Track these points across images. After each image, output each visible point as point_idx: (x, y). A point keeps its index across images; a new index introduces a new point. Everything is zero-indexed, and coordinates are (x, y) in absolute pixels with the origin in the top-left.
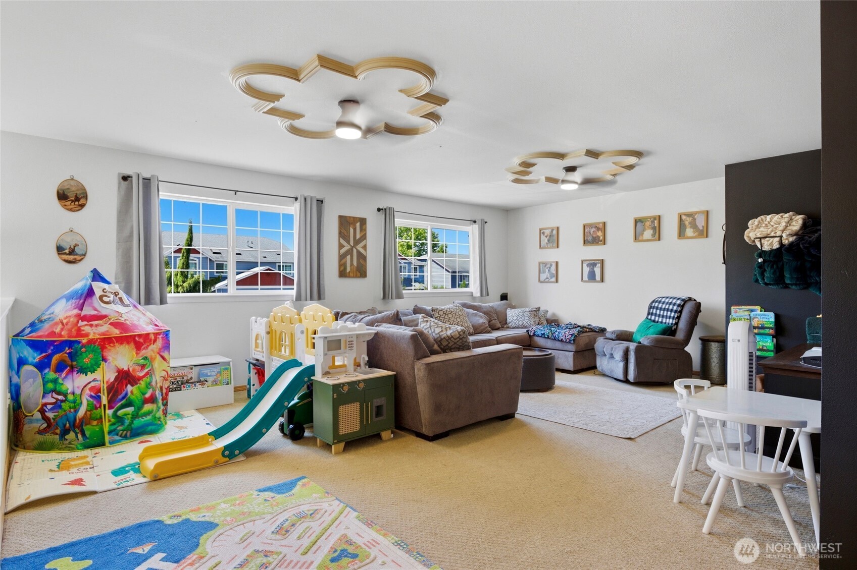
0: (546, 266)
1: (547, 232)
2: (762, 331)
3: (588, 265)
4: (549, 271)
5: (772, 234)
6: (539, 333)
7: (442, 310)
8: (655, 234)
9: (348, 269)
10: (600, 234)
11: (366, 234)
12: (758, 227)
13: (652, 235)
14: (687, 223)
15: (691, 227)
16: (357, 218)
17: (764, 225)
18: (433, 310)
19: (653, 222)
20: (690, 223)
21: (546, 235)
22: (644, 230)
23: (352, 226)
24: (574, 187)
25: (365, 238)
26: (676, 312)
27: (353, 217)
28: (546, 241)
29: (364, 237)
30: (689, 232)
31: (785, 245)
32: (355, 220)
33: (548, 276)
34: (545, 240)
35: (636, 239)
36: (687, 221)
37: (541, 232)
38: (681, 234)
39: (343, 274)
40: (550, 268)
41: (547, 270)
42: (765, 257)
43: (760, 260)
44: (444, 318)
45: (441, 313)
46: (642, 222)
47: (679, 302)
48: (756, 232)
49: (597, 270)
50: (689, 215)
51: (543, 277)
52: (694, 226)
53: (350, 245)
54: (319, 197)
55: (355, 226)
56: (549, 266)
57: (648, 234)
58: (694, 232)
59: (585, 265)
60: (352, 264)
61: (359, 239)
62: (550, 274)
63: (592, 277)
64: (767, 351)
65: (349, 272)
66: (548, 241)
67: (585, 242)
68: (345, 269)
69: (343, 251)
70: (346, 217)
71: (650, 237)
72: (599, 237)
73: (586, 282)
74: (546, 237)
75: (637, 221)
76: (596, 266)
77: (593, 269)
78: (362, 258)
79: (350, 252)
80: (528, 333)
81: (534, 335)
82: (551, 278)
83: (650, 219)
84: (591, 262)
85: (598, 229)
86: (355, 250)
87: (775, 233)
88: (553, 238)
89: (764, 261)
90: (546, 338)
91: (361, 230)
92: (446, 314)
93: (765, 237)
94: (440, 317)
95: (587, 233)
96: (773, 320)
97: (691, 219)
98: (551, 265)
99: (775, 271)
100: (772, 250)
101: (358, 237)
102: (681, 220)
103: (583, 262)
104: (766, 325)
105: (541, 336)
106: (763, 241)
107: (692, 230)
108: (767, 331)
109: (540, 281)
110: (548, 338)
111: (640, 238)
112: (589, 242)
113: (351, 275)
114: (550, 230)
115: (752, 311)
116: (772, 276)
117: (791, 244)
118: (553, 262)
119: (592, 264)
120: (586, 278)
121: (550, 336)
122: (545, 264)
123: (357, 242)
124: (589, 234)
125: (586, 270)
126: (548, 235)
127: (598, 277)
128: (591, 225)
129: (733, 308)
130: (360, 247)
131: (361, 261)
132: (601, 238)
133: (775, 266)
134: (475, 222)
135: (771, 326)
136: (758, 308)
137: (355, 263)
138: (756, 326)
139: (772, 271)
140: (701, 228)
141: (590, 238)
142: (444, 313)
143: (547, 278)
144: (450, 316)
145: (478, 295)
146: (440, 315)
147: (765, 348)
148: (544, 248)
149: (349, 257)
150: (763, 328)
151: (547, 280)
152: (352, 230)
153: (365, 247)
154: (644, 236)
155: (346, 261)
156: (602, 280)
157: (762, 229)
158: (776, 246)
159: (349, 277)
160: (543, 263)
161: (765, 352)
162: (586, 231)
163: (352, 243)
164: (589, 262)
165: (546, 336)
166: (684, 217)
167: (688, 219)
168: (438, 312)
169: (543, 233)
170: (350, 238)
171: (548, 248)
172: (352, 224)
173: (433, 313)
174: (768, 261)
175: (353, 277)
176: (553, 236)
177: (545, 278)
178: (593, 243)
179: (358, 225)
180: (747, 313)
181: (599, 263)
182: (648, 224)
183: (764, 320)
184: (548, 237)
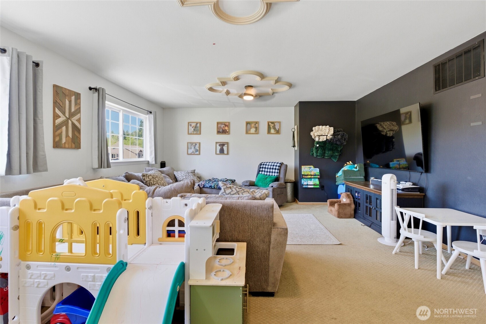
0: (192, 145)
1: (194, 125)
2: (315, 177)
3: (219, 145)
4: (194, 148)
5: (324, 134)
6: (207, 185)
7: (151, 175)
8: (256, 131)
9: (64, 141)
10: (226, 128)
11: (80, 108)
12: (318, 131)
13: (255, 131)
14: (271, 127)
15: (273, 129)
16: (72, 91)
17: (320, 130)
18: (143, 176)
19: (255, 125)
20: (273, 127)
21: (192, 126)
22: (251, 128)
23: (67, 97)
24: (250, 98)
25: (80, 112)
26: (278, 169)
27: (69, 90)
28: (193, 130)
29: (78, 111)
30: (272, 131)
31: (328, 139)
32: (71, 93)
33: (194, 151)
34: (191, 130)
35: (247, 133)
36: (271, 125)
37: (189, 124)
38: (269, 132)
39: (57, 145)
40: (195, 146)
41: (193, 147)
42: (320, 144)
43: (318, 145)
44: (154, 181)
45: (151, 177)
46: (250, 124)
47: (278, 165)
48: (317, 133)
49: (225, 148)
50: (272, 123)
51: (190, 151)
52: (274, 128)
53: (65, 116)
54: (36, 59)
55: (71, 98)
56: (194, 145)
57: (253, 130)
58: (275, 131)
59: (218, 145)
60: (67, 136)
61: (74, 112)
62: (195, 150)
63: (222, 151)
64: (317, 185)
65: (65, 143)
66: (194, 130)
67: (219, 132)
68: (61, 139)
69: (58, 121)
70: (62, 88)
71: (254, 132)
72: (226, 130)
73: (218, 154)
74: (192, 127)
75: (247, 123)
76: (224, 146)
77: (223, 147)
78: (76, 130)
79: (65, 123)
80: (199, 187)
81: (204, 187)
82: (196, 152)
83: (254, 123)
84: (221, 143)
85: (226, 126)
86: (70, 122)
87: (325, 134)
88: (197, 129)
89: (319, 146)
90: (212, 188)
91: (76, 104)
92: (154, 178)
93: (321, 136)
94: (150, 180)
95: (219, 127)
96: (318, 171)
97: (273, 125)
98: (196, 144)
99: (323, 151)
100: (323, 142)
101: (73, 110)
102: (269, 125)
103: (216, 143)
104: (316, 174)
105: (209, 188)
106: (320, 137)
107: (274, 130)
108: (317, 177)
109: (188, 154)
110: (214, 188)
111: (249, 132)
112: (220, 132)
113: (67, 146)
114: (195, 124)
115: (310, 168)
116: (321, 152)
117: (331, 139)
118: (198, 143)
119: (222, 145)
120: (218, 152)
121: (216, 187)
122: (192, 143)
123: (72, 115)
124: (220, 128)
125: (219, 148)
126: (194, 127)
127: (225, 152)
128: (221, 123)
129: (303, 167)
130: (74, 119)
131: (76, 133)
132: (228, 131)
133: (323, 148)
134: (151, 113)
135: (318, 174)
136: (312, 166)
137: (70, 135)
138: (313, 174)
139: (322, 150)
140: (278, 130)
141: (221, 130)
142: (152, 178)
143: (193, 152)
144: (157, 179)
145: (154, 163)
146: (150, 179)
147: (316, 184)
148: (191, 134)
149: (64, 128)
150: (315, 175)
151: (193, 153)
152: (67, 102)
153: (79, 120)
154: (251, 131)
155: (62, 132)
156: (228, 154)
157: (320, 132)
158: (325, 139)
159: (65, 148)
160: (190, 143)
161: (316, 186)
162: (219, 126)
163: (67, 115)
164: (220, 143)
165: (213, 187)
166: (270, 124)
167: (272, 124)
168: (148, 177)
169: (191, 125)
170: (65, 110)
171: (193, 134)
172: (67, 95)
173: (144, 178)
174: (321, 146)
175: (68, 148)
176: (197, 127)
177: (192, 151)
178: (223, 133)
179: (73, 98)
180: (309, 169)
181: (226, 144)
182: (253, 125)
183: (315, 172)
184: (194, 128)
